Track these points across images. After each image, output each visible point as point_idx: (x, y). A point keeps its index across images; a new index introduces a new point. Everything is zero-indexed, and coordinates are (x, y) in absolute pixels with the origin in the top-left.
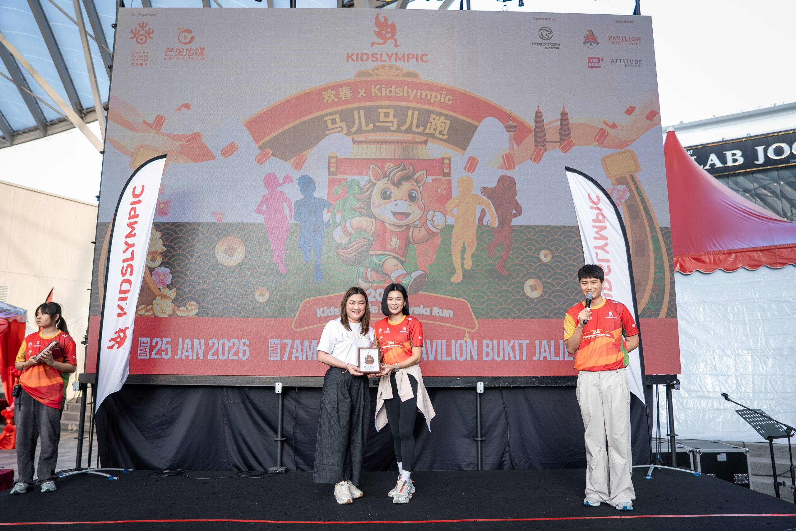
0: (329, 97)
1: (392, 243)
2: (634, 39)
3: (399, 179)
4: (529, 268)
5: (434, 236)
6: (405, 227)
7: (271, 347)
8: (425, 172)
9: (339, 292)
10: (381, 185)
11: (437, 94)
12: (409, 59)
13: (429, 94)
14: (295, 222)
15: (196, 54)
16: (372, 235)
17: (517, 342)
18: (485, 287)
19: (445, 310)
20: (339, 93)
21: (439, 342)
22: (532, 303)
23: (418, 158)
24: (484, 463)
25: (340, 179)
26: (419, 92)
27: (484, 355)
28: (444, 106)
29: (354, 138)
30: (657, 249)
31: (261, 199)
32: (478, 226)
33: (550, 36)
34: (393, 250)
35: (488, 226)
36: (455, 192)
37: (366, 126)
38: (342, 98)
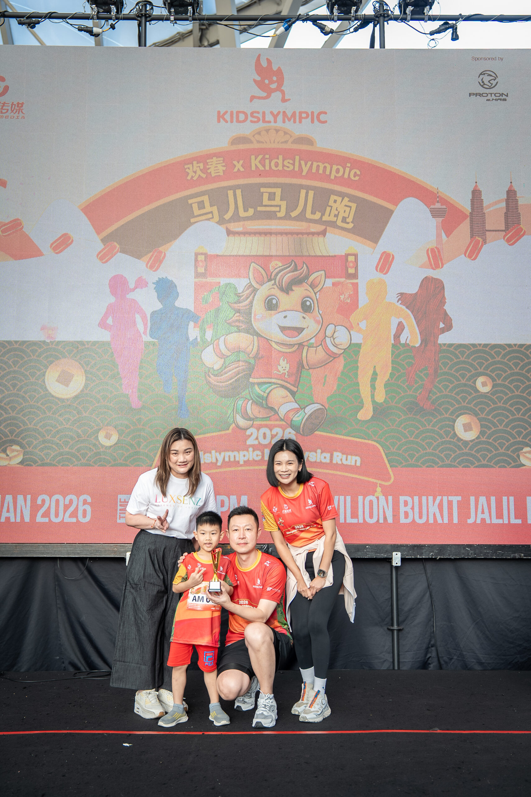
0: (194, 171)
1: (280, 368)
3: (289, 283)
4: (461, 400)
5: (335, 358)
6: (296, 347)
7: (121, 505)
8: (323, 272)
9: (210, 433)
10: (264, 290)
11: (339, 167)
12: (301, 118)
13: (328, 166)
14: (152, 340)
15: (12, 111)
16: (254, 358)
17: (445, 498)
18: (402, 426)
19: (349, 457)
20: (208, 167)
21: (342, 498)
22: (466, 447)
23: (314, 254)
24: (401, 660)
25: (211, 282)
26: (315, 164)
27: (402, 515)
28: (349, 183)
29: (229, 227)
31: (104, 311)
32: (394, 345)
33: (494, 83)
34: (281, 377)
35: (406, 345)
36: (363, 300)
37: (245, 211)
38: (212, 173)
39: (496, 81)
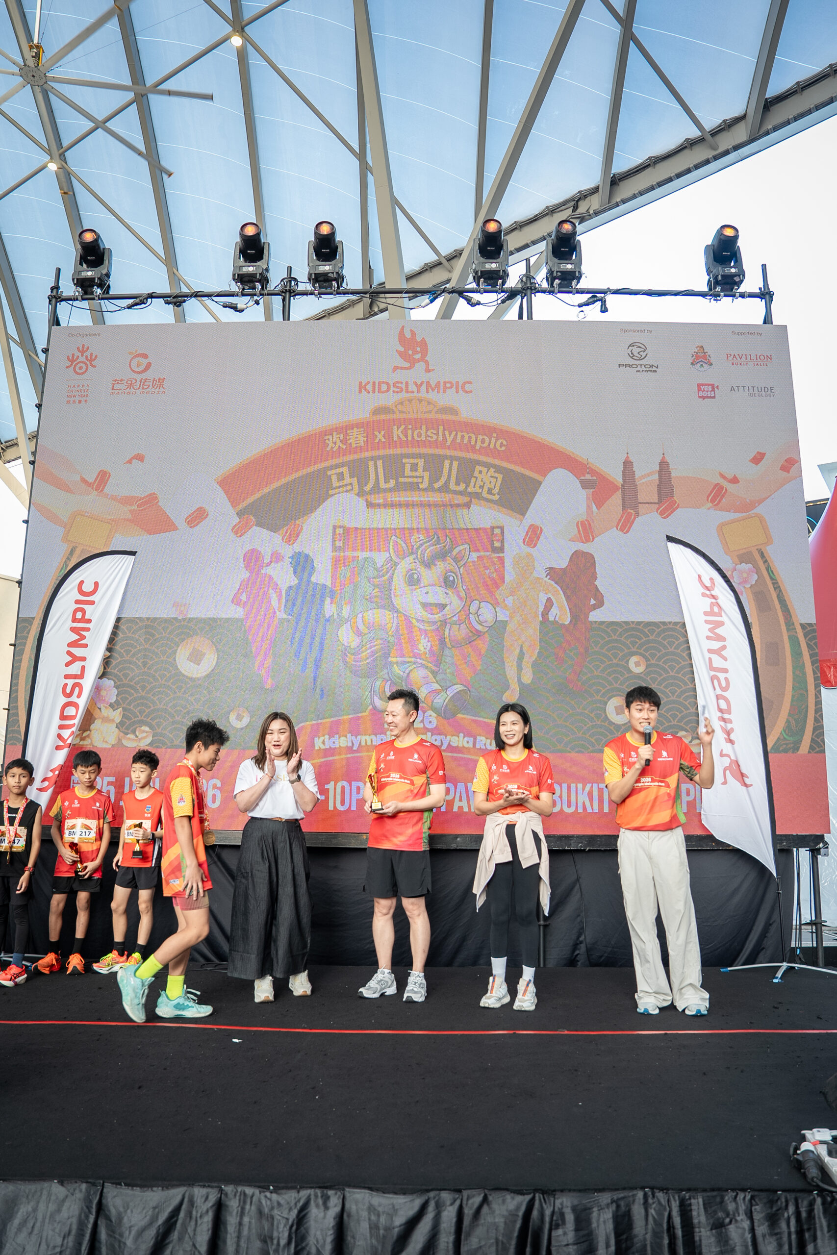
0: (334, 442)
1: (420, 646)
2: (762, 357)
3: (432, 557)
4: (613, 682)
5: (479, 636)
8: (467, 546)
9: (345, 715)
10: (405, 565)
11: (485, 437)
12: (445, 388)
13: (473, 437)
15: (153, 387)
16: (393, 635)
17: (595, 786)
20: (348, 438)
23: (458, 527)
24: (548, 957)
25: (349, 556)
26: (460, 434)
28: (495, 453)
29: (369, 499)
30: (797, 654)
32: (542, 623)
33: (644, 354)
34: (422, 656)
35: (555, 622)
37: (386, 482)
38: (352, 444)
39: (645, 353)
